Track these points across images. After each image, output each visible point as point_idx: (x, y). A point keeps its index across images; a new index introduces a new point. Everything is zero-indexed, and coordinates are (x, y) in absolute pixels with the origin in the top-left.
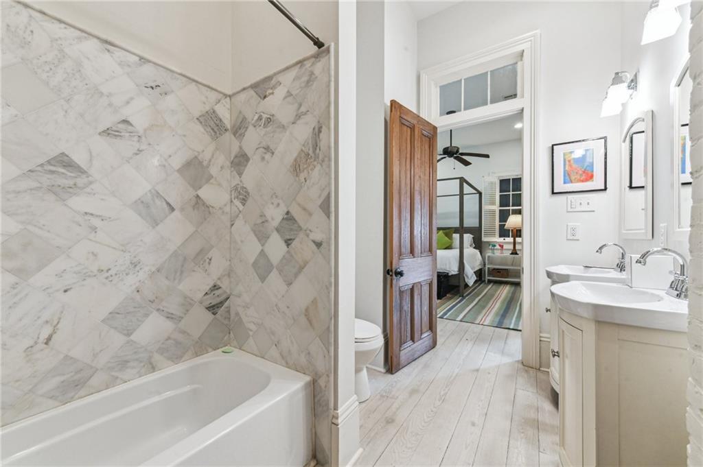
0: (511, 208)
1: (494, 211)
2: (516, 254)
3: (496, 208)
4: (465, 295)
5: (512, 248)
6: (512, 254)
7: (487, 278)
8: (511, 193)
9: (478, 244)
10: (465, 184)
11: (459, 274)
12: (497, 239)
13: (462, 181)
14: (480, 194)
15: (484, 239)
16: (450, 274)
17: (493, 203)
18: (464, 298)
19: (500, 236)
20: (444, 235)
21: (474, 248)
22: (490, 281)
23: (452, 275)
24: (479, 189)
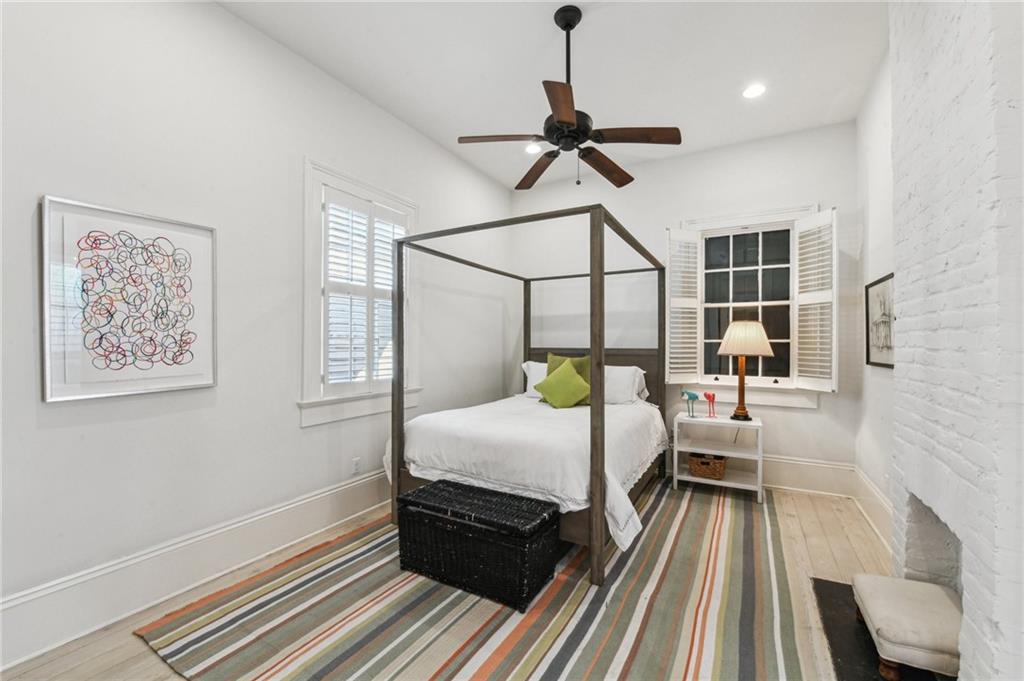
0: (731, 305)
1: (692, 312)
2: (746, 418)
3: (698, 304)
4: (607, 571)
5: (737, 401)
6: (735, 417)
7: (677, 477)
8: (731, 270)
9: (657, 392)
10: (607, 229)
11: (588, 511)
12: (700, 379)
13: (600, 217)
14: (661, 270)
15: (671, 379)
16: (563, 510)
17: (690, 293)
18: (603, 584)
19: (708, 371)
20: (574, 371)
21: (648, 400)
22: (683, 485)
23: (570, 513)
24: (660, 261)
